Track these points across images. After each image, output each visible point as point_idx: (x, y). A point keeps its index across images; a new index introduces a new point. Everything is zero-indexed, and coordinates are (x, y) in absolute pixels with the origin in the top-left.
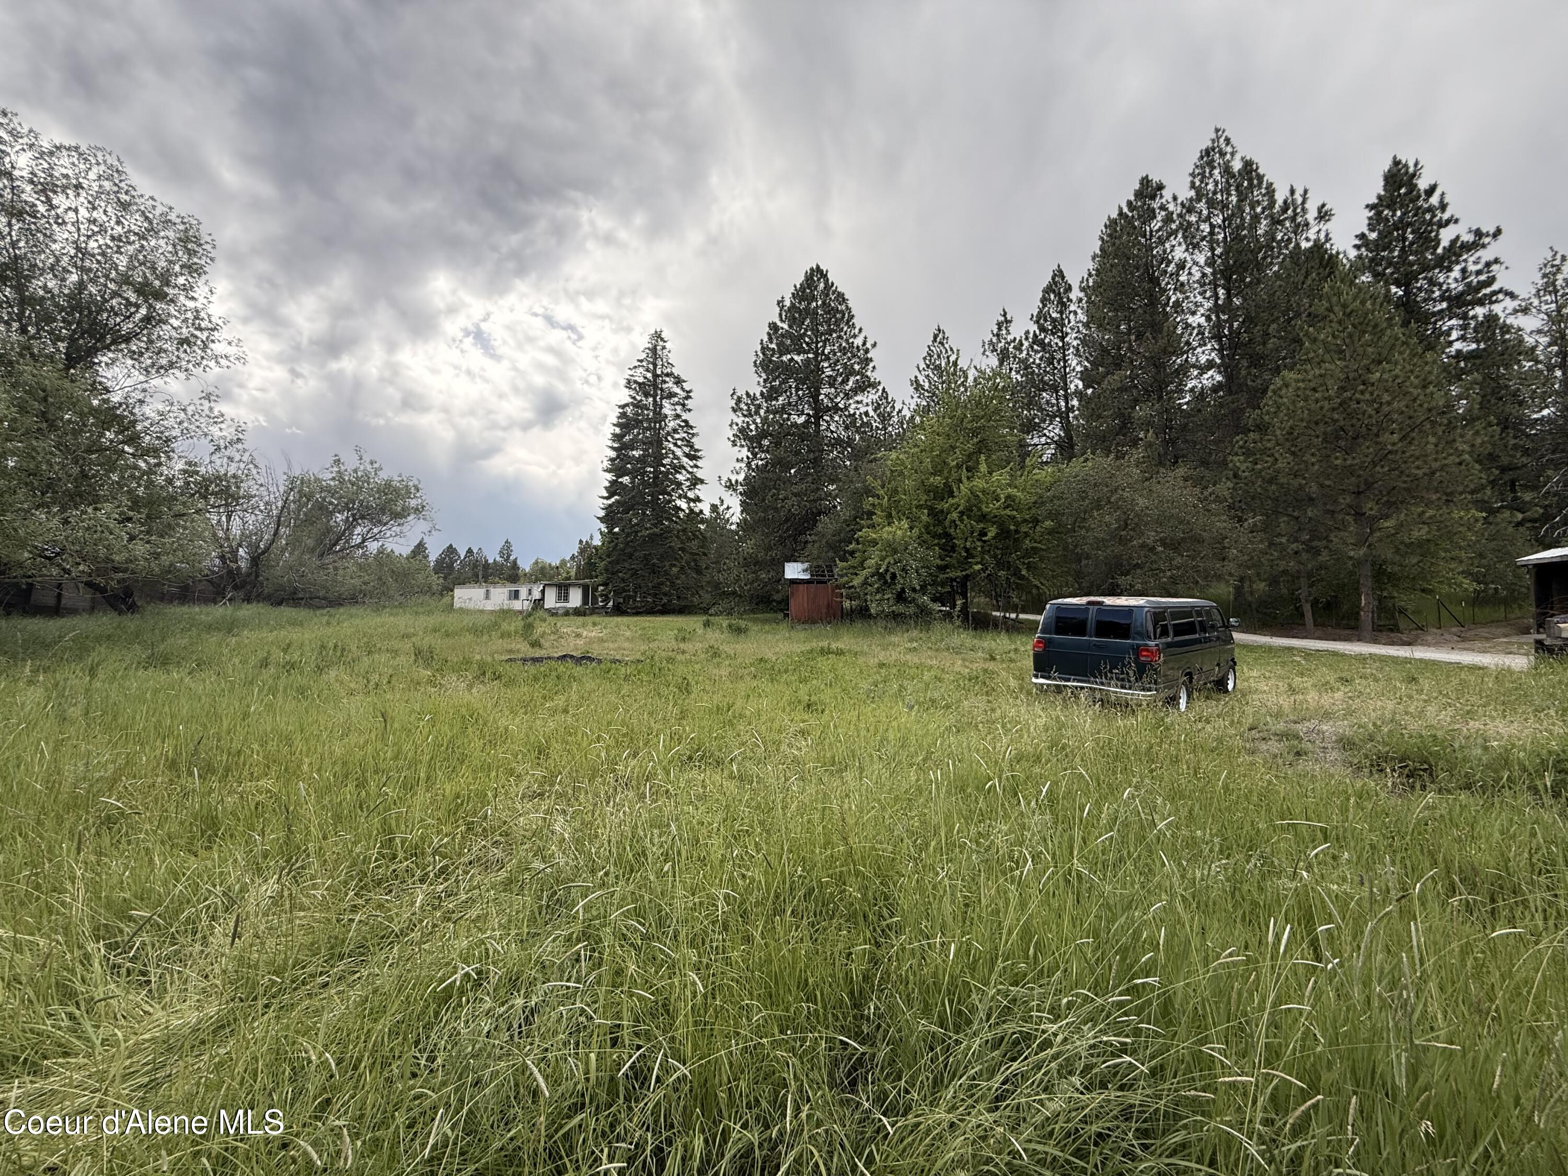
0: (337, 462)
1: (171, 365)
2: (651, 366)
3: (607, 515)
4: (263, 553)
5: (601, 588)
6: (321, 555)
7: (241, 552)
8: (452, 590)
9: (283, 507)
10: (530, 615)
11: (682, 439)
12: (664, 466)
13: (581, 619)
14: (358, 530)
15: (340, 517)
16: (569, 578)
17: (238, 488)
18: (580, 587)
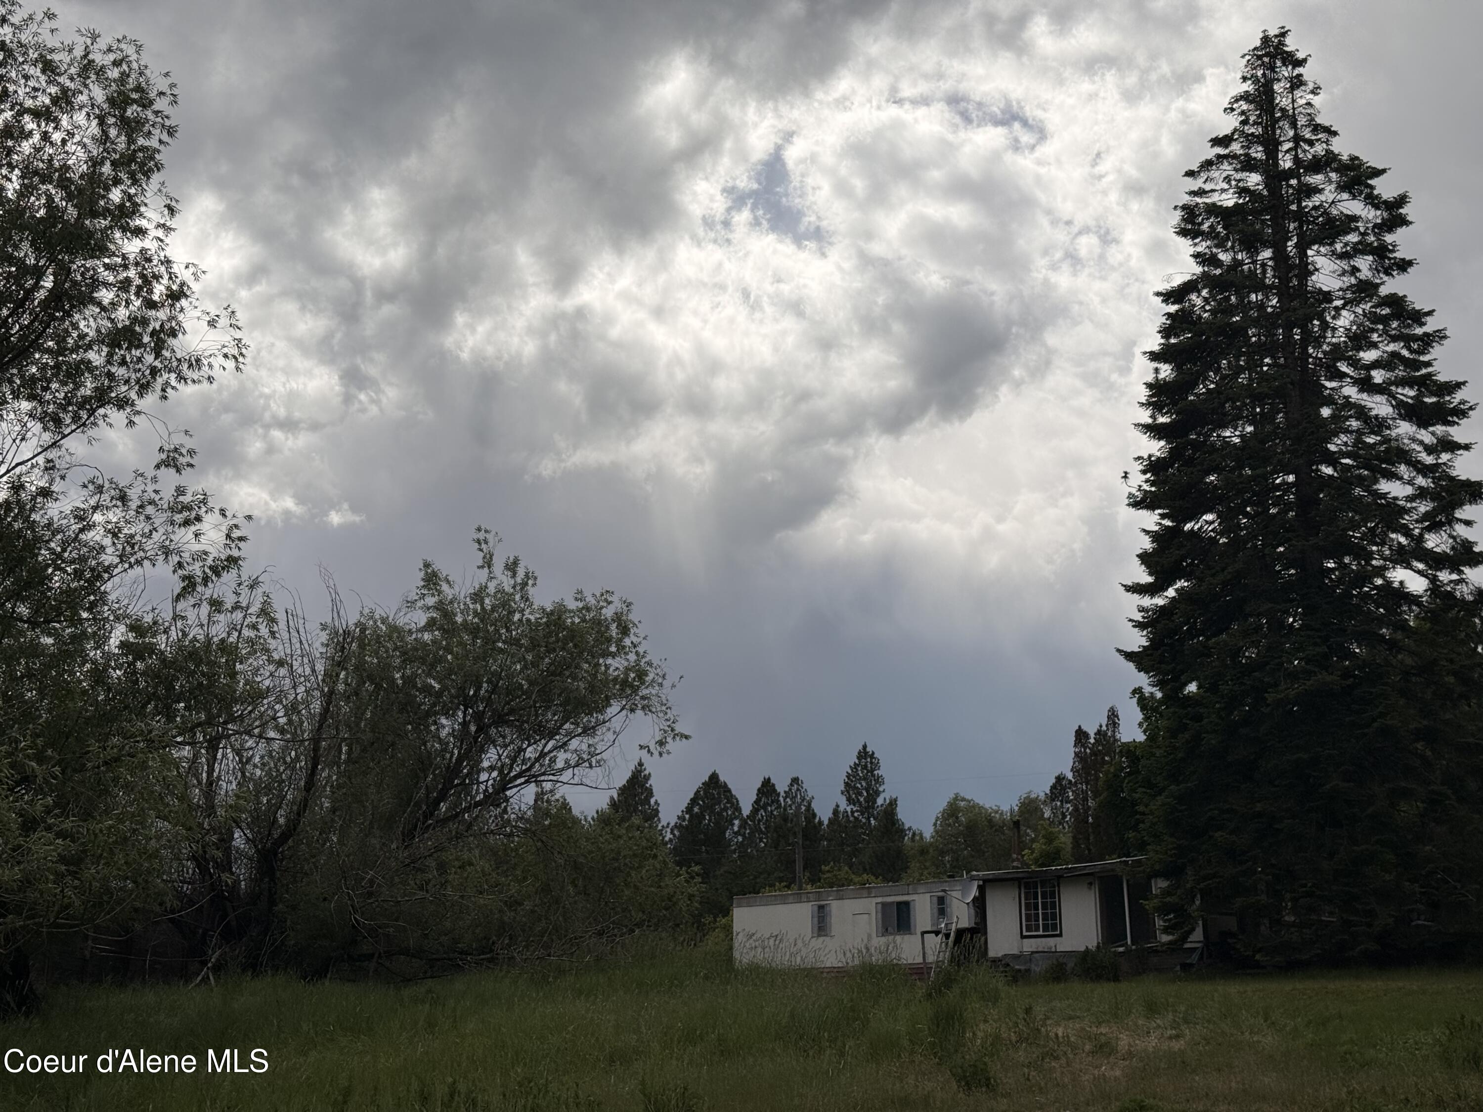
0: (432, 579)
1: (102, 397)
2: (1258, 153)
3: (1155, 644)
4: (285, 837)
5: (1159, 885)
6: (409, 835)
7: (239, 839)
8: (726, 912)
9: (325, 711)
10: (947, 980)
11: (1388, 362)
12: (1332, 459)
13: (1103, 991)
14: (490, 757)
15: (447, 726)
16: (1053, 857)
17: (233, 675)
18: (1090, 884)
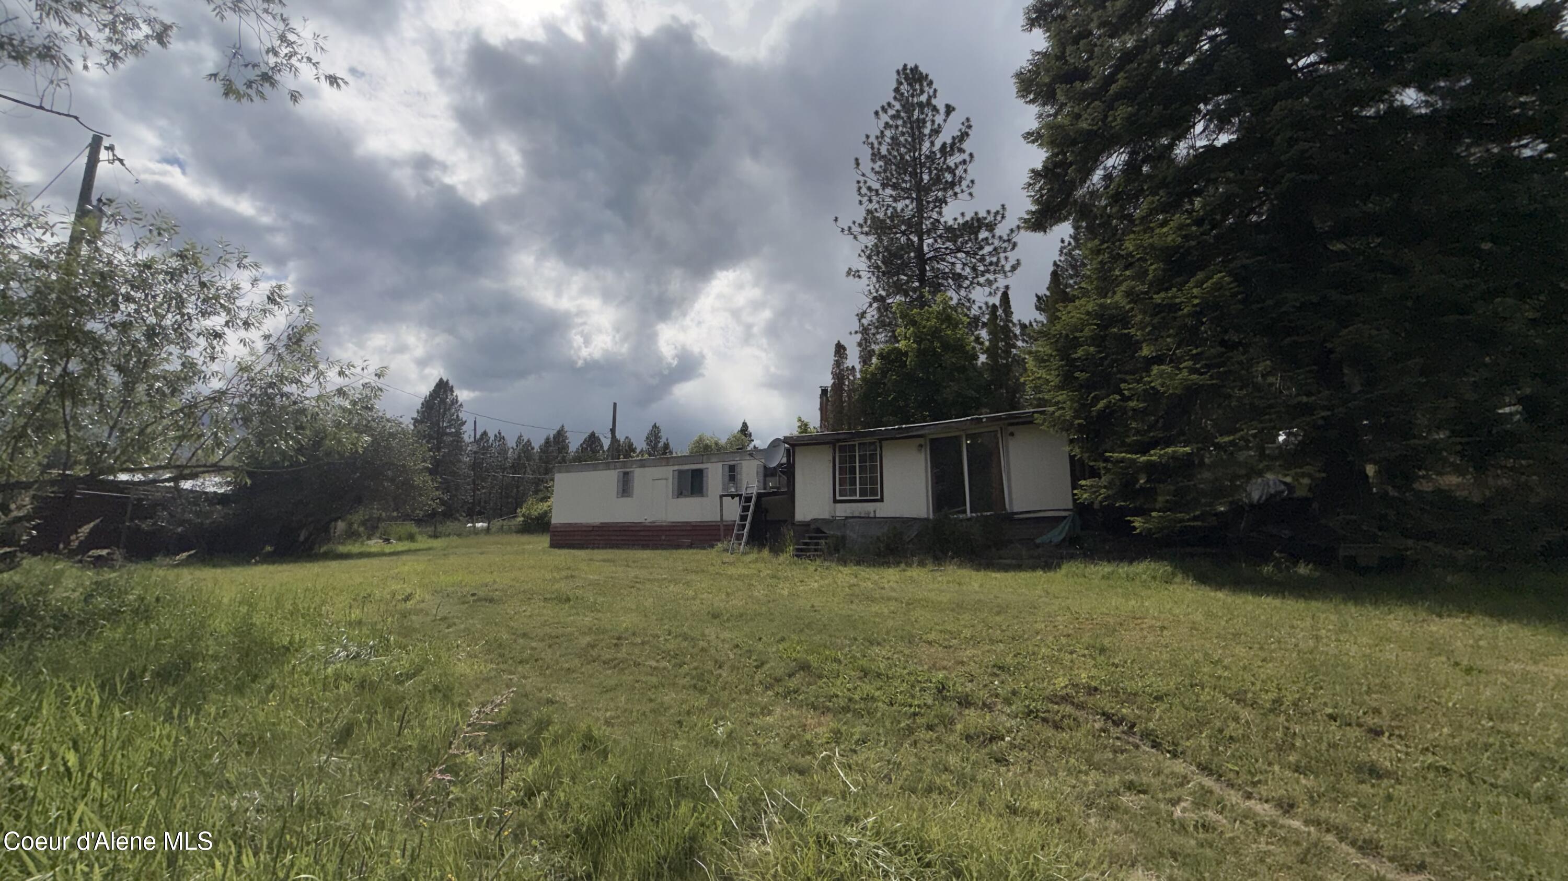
18: (921, 446)
